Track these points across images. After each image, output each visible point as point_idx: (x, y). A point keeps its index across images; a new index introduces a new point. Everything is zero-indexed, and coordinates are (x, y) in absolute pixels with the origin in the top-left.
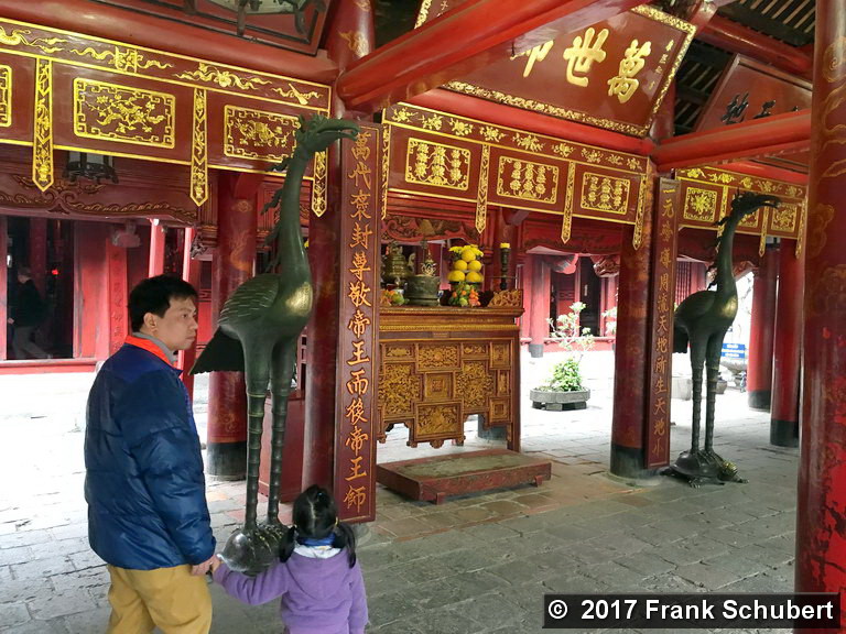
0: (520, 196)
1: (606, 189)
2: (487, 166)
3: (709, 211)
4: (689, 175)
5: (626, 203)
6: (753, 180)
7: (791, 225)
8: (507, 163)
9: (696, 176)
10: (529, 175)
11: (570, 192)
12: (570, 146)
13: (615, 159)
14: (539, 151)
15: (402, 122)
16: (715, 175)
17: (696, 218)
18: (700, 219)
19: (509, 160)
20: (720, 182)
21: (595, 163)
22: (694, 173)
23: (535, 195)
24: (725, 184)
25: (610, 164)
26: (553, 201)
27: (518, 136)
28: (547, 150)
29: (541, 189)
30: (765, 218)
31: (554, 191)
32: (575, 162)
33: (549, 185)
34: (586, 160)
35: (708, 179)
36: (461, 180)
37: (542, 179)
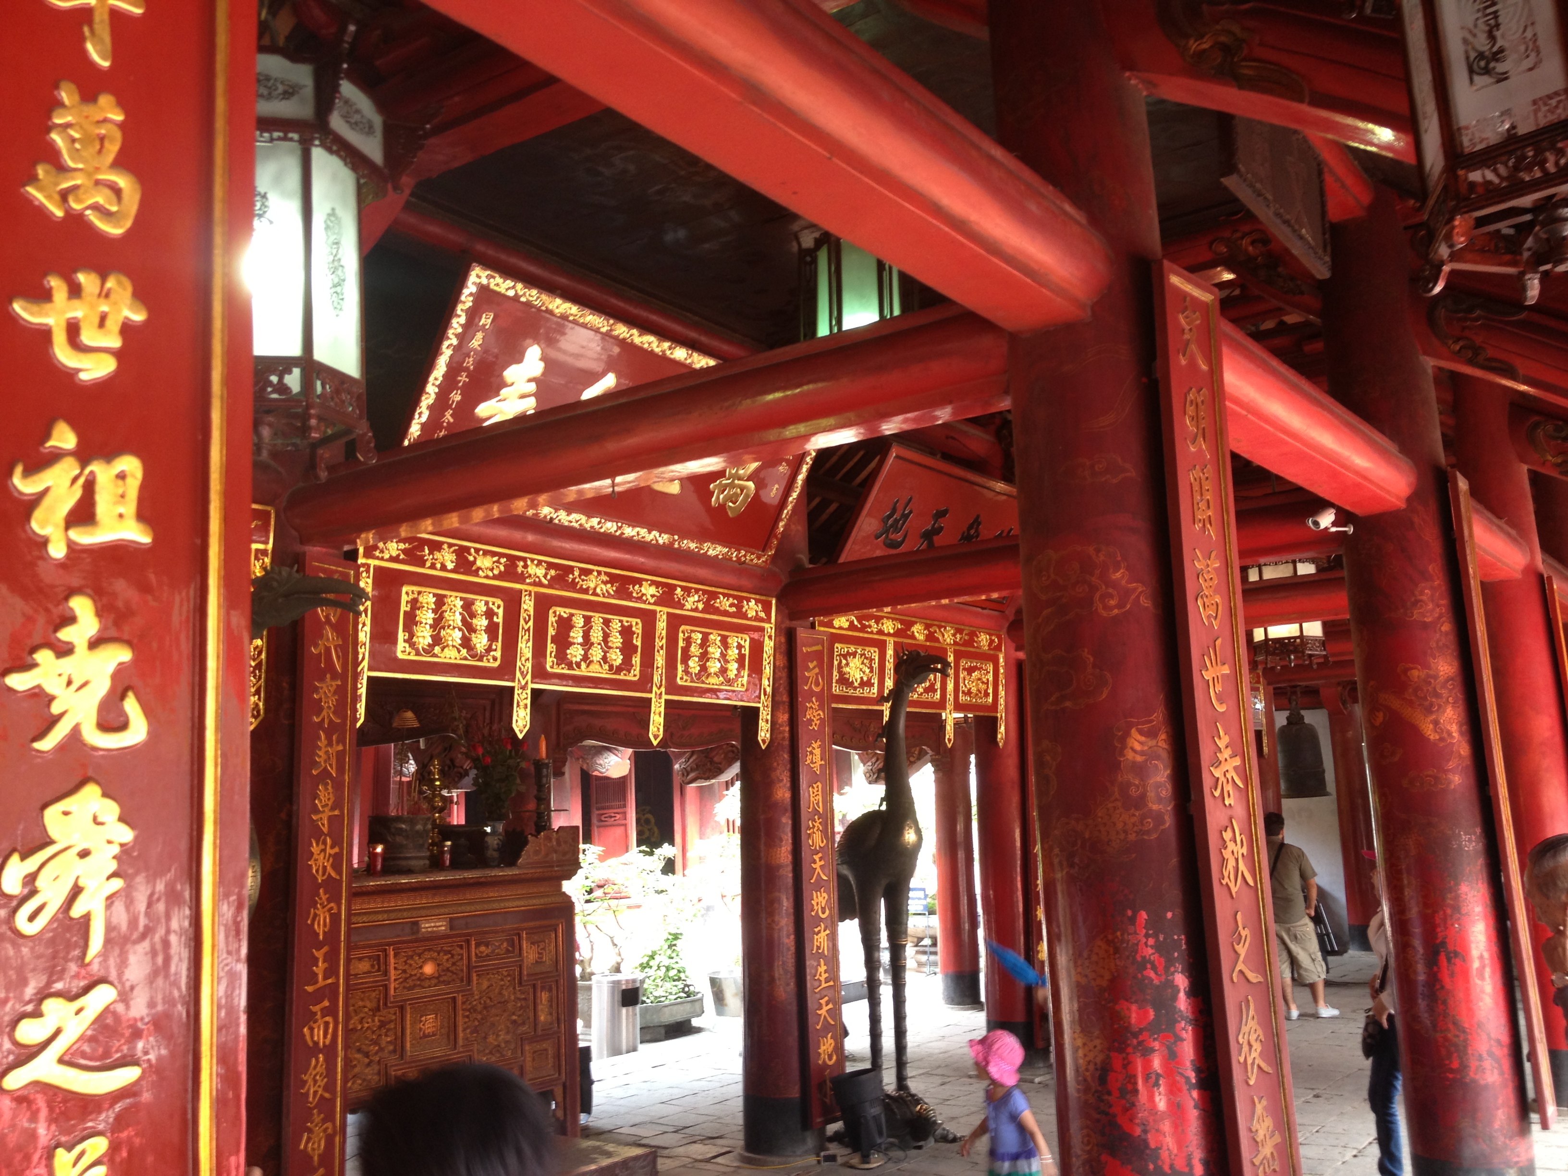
0: (583, 671)
1: (715, 651)
2: (531, 623)
3: (869, 680)
4: (836, 623)
5: (746, 673)
6: (927, 627)
7: (987, 695)
8: (560, 616)
9: (846, 625)
10: (596, 635)
11: (660, 660)
12: (657, 584)
13: (725, 603)
14: (610, 596)
15: (392, 559)
16: (872, 623)
17: (851, 692)
18: (858, 693)
19: (564, 612)
20: (881, 632)
21: (696, 610)
22: (841, 622)
23: (606, 667)
24: (889, 634)
25: (718, 611)
26: (634, 675)
27: (576, 573)
28: (623, 592)
29: (617, 658)
30: (950, 686)
31: (636, 660)
32: (666, 610)
33: (628, 649)
34: (681, 607)
35: (863, 629)
36: (489, 650)
37: (616, 640)
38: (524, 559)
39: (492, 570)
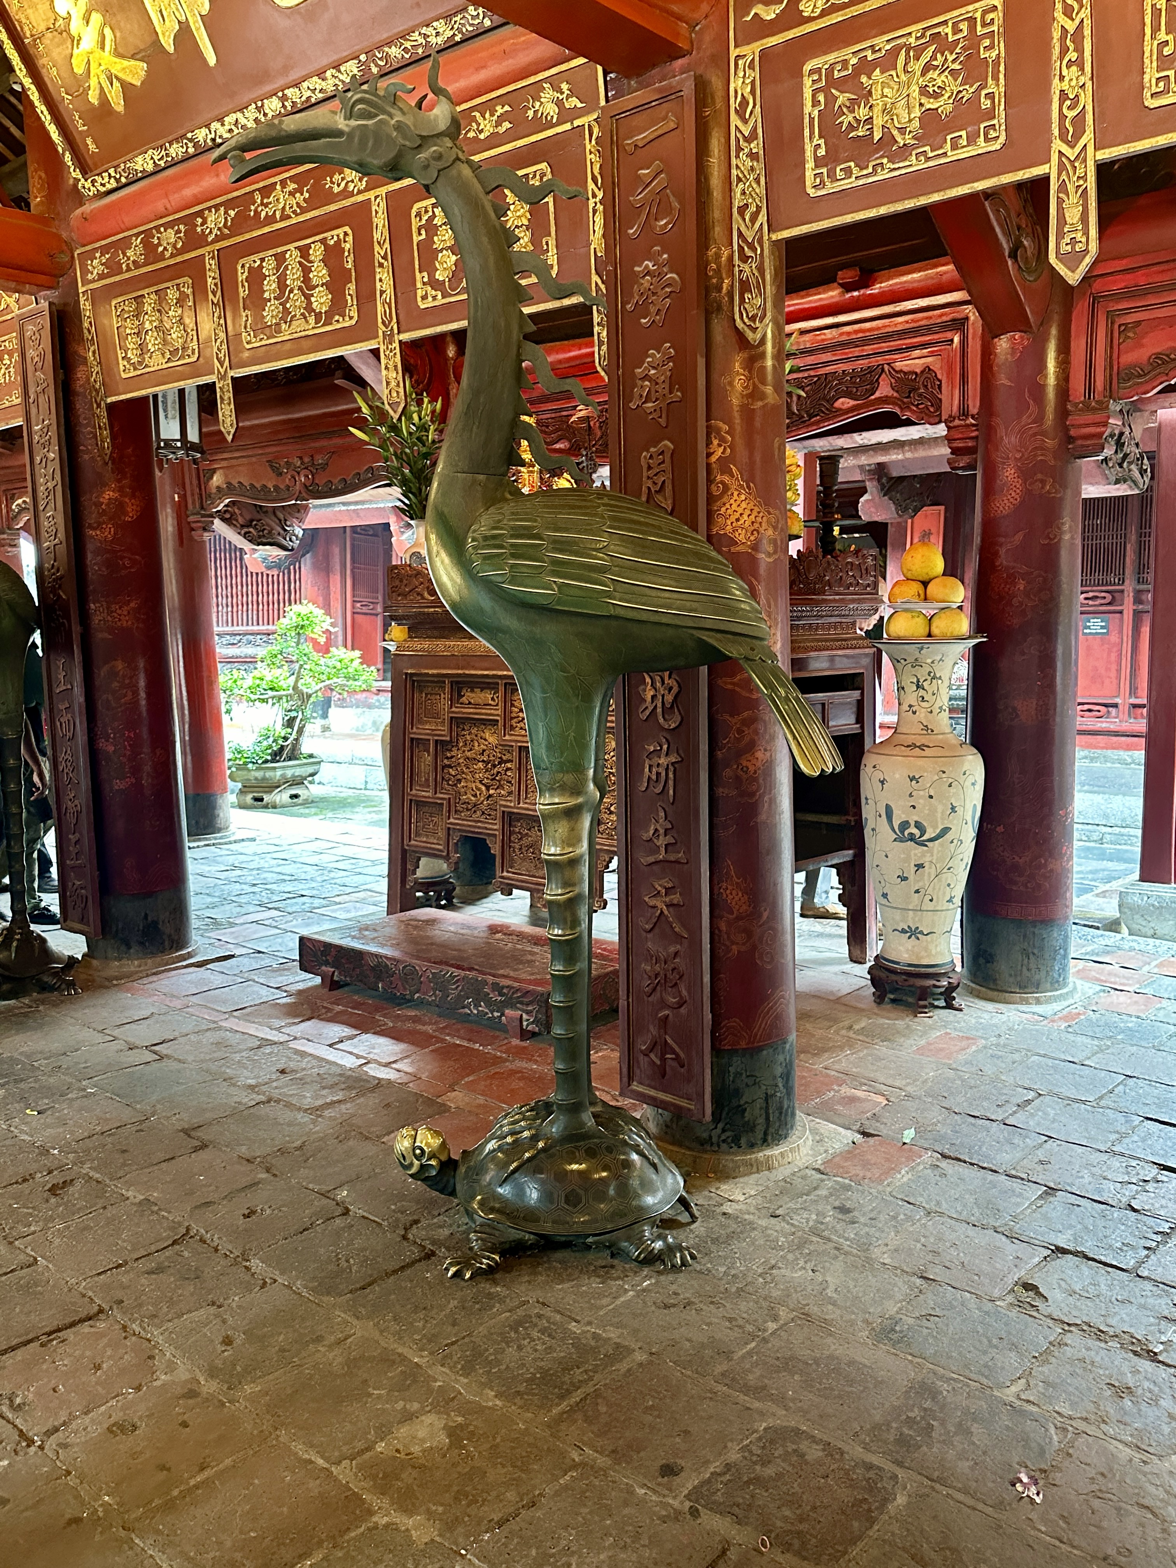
0: (286, 335)
2: (219, 294)
8: (250, 270)
19: (254, 261)
26: (351, 317)
28: (318, 197)
29: (321, 300)
31: (351, 292)
32: (384, 191)
33: (337, 282)
36: (188, 344)
37: (320, 273)
39: (175, 244)
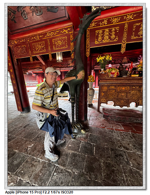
2: (127, 30)
15: (93, 27)
19: (138, 24)
38: (126, 16)
39: (116, 21)
